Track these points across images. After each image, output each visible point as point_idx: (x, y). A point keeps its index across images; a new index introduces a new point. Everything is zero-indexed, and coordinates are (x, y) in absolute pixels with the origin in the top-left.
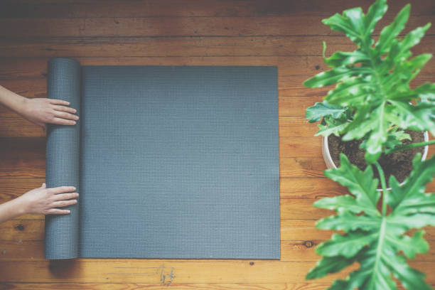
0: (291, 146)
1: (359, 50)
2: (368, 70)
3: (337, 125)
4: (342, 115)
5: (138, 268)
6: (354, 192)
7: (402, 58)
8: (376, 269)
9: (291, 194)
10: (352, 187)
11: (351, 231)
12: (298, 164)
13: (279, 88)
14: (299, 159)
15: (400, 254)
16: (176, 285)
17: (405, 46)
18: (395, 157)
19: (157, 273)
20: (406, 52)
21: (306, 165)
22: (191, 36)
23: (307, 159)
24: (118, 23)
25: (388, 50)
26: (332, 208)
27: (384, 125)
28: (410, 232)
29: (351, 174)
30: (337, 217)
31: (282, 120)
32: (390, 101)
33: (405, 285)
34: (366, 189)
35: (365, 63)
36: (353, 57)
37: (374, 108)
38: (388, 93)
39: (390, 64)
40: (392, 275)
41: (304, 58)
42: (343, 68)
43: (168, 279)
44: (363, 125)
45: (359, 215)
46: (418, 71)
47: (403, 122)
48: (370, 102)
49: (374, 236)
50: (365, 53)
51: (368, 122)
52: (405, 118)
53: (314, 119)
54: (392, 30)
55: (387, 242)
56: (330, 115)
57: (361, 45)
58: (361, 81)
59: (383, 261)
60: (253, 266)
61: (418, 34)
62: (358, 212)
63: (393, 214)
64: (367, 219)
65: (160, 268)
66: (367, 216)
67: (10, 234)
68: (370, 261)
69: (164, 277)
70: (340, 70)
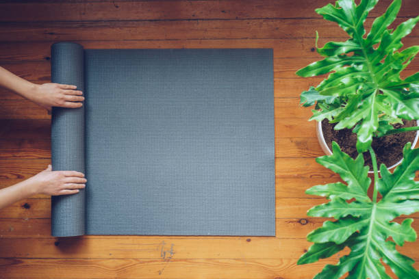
0: (287, 126)
1: (352, 40)
2: (360, 59)
3: (330, 110)
4: (336, 100)
5: (139, 244)
6: (345, 179)
7: (393, 49)
8: (366, 253)
9: (286, 174)
10: (344, 174)
11: (342, 218)
12: (293, 144)
13: (275, 70)
14: (294, 140)
15: (389, 240)
16: (176, 260)
17: (396, 36)
18: (388, 140)
19: (157, 249)
20: (397, 42)
21: (301, 145)
22: (189, 20)
23: (302, 139)
24: (117, 7)
25: (380, 40)
26: (323, 195)
27: (375, 114)
28: (400, 219)
29: (343, 160)
30: (328, 205)
31: (278, 102)
32: (382, 90)
33: (393, 270)
34: (357, 177)
35: (357, 53)
36: (346, 47)
37: (366, 96)
38: (380, 82)
39: (382, 53)
40: (381, 260)
41: (300, 40)
42: (336, 58)
43: (168, 255)
44: (354, 114)
45: (350, 201)
46: (409, 62)
47: (394, 112)
48: (361, 91)
49: (365, 221)
50: (358, 43)
51: (359, 110)
52: (395, 108)
53: (309, 103)
54: (384, 20)
55: (378, 228)
56: (324, 101)
57: (353, 35)
58: (353, 71)
59: (373, 247)
60: (250, 243)
61: (409, 25)
62: (349, 198)
63: (384, 201)
64: (358, 205)
65: (160, 244)
66: (357, 202)
67: (18, 211)
68: (361, 246)
69: (165, 253)
70: (332, 59)
